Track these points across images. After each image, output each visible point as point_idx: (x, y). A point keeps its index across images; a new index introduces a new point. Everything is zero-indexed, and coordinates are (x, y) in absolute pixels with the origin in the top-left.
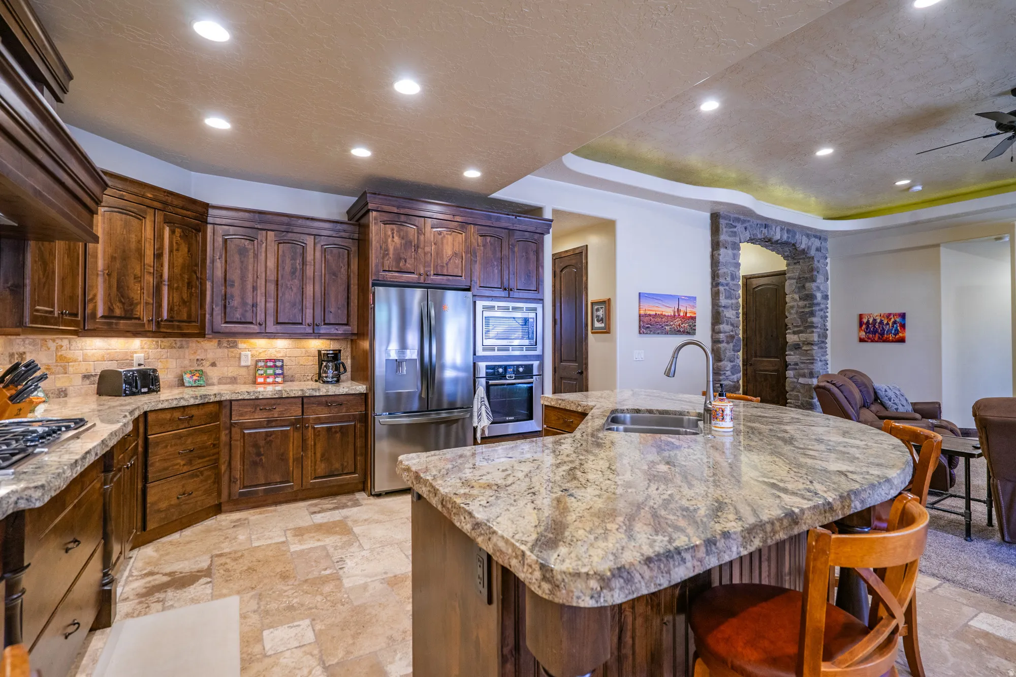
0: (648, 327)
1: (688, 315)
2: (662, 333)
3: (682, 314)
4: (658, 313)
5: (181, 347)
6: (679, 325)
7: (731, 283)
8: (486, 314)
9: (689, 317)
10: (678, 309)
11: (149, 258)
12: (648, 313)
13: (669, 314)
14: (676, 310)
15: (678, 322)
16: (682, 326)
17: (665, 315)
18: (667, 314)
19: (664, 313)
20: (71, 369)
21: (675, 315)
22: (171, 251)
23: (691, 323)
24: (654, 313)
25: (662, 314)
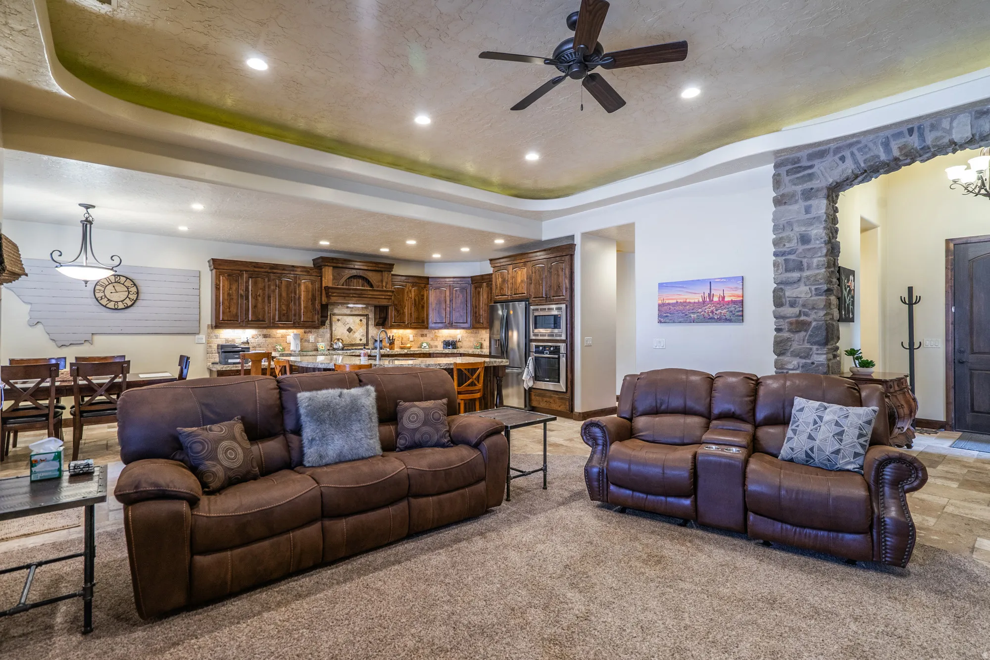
0: (667, 316)
1: (727, 299)
2: (685, 322)
3: (716, 299)
4: (679, 301)
5: (476, 333)
6: (712, 312)
7: (801, 248)
8: (536, 314)
9: (729, 302)
10: (709, 295)
11: (448, 302)
12: (667, 302)
13: (696, 301)
14: (706, 295)
15: (708, 309)
16: (717, 312)
17: (690, 303)
18: (692, 301)
19: (688, 301)
20: (438, 340)
21: (704, 302)
22: (456, 298)
23: (733, 309)
24: (674, 301)
25: (685, 302)
